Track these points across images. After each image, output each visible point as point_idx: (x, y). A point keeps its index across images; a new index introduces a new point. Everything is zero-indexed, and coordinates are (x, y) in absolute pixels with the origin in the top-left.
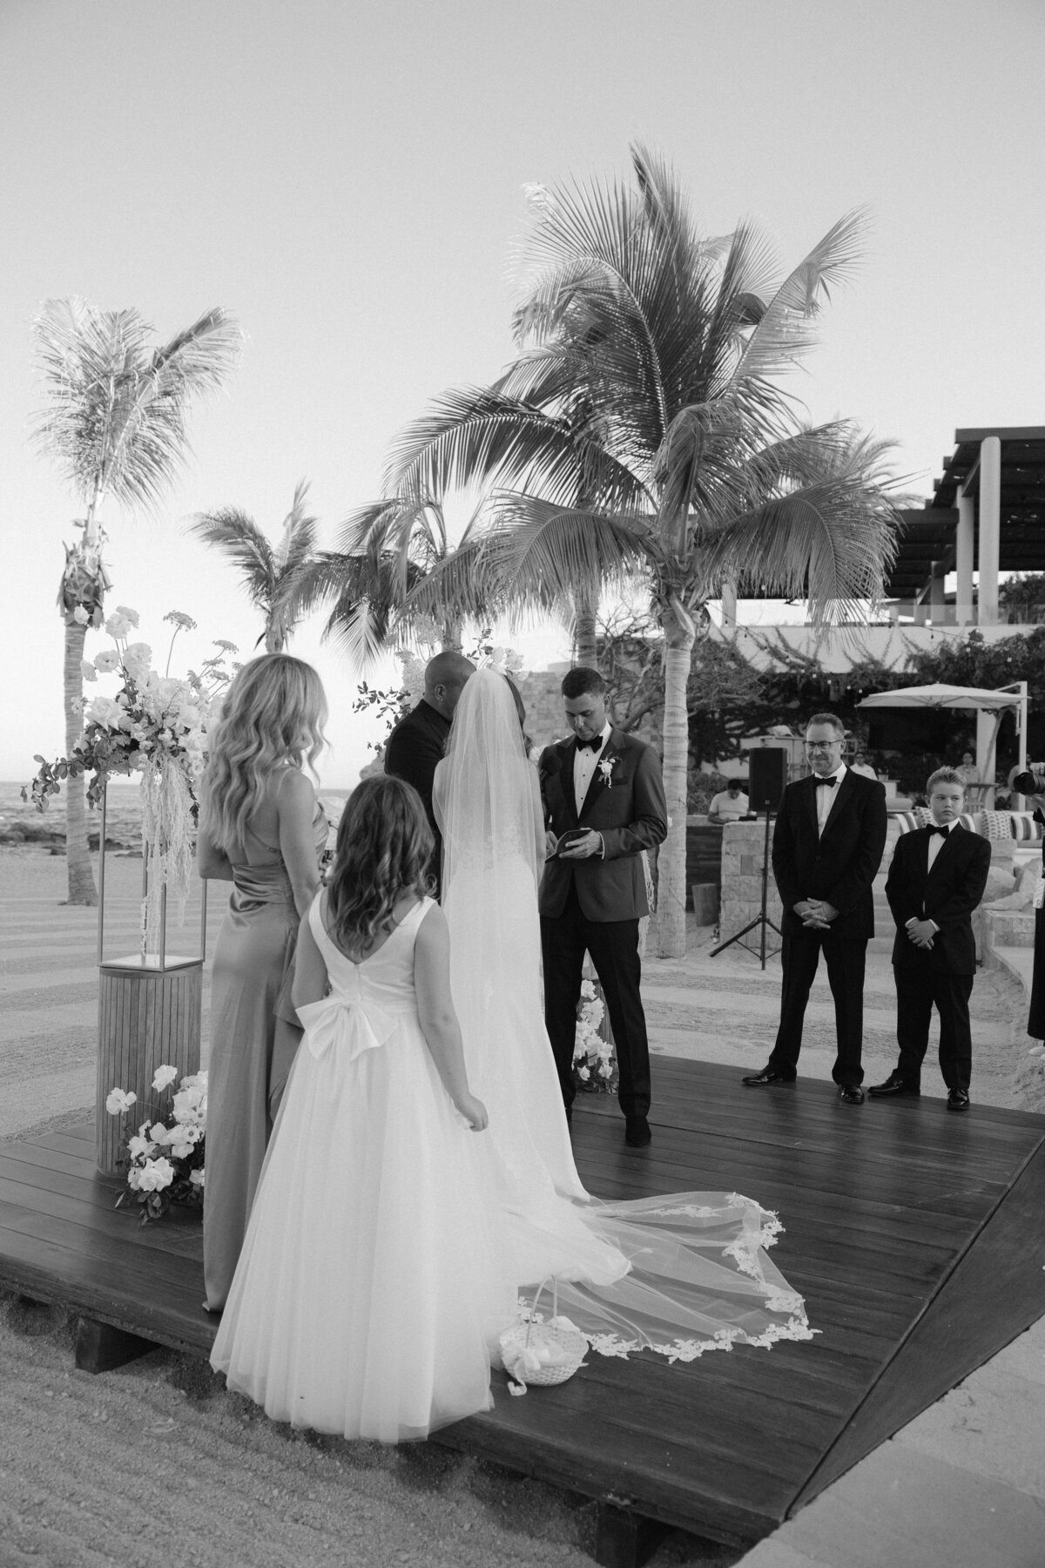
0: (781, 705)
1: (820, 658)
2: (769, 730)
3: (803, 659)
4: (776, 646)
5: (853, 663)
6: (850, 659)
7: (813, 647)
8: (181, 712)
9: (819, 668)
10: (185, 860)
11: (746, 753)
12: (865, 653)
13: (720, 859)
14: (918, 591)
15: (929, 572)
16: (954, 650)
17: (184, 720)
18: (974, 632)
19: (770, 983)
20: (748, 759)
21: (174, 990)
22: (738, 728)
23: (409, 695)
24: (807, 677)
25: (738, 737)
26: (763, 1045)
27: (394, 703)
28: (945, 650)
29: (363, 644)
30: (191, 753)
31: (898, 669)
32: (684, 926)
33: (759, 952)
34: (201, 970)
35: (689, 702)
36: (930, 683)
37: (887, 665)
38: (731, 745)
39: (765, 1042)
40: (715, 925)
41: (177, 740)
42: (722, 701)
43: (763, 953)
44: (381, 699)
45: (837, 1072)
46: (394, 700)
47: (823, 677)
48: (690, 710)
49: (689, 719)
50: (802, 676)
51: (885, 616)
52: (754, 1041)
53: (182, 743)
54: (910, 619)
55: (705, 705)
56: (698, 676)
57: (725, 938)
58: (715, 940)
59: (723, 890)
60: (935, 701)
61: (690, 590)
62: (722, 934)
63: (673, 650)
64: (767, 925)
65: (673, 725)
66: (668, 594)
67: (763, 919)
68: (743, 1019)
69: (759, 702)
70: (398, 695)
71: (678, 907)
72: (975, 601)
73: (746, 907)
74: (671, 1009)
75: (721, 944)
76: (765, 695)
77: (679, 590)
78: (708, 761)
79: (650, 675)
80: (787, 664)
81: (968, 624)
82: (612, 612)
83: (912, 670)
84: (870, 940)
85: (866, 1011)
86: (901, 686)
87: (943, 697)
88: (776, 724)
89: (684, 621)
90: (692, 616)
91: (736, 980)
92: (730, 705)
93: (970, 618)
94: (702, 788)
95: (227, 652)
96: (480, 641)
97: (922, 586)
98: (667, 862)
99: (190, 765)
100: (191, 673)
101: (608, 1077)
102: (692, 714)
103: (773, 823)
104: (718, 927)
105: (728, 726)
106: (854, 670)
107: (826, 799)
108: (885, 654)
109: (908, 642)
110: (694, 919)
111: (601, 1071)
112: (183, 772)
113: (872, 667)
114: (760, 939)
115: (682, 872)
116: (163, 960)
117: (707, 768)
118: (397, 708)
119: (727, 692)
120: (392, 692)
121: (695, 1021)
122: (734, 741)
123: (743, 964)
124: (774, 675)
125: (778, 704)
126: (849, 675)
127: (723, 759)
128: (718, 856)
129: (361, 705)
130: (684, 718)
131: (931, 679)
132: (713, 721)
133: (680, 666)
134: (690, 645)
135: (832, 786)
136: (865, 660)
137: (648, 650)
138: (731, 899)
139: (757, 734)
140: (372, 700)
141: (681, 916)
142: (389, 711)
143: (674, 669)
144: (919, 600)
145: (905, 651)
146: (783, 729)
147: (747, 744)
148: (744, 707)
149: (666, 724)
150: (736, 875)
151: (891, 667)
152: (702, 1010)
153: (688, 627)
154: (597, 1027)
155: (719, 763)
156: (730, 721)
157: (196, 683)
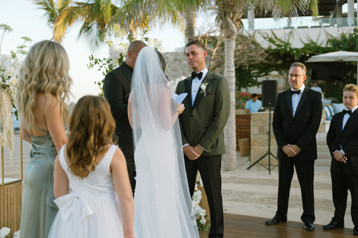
0: (274, 63)
1: (290, 42)
2: (269, 73)
3: (283, 42)
4: (271, 38)
5: (305, 44)
6: (303, 42)
7: (287, 37)
8: (6, 69)
9: (290, 46)
10: (11, 136)
11: (260, 83)
12: (309, 39)
13: (250, 128)
14: (331, 12)
15: (335, 4)
16: (347, 36)
17: (8, 72)
18: (355, 28)
19: (273, 180)
20: (261, 86)
21: (9, 194)
22: (256, 73)
23: (112, 60)
24: (285, 50)
25: (256, 77)
26: (271, 207)
27: (105, 64)
28: (343, 36)
29: (94, 41)
30: (12, 87)
31: (324, 45)
32: (235, 157)
33: (267, 167)
34: (21, 184)
35: (235, 62)
36: (337, 51)
37: (319, 44)
38: (253, 80)
39: (271, 205)
40: (249, 156)
41: (5, 82)
42: (249, 61)
43: (269, 167)
44: (100, 62)
45: (303, 218)
46: (106, 62)
47: (292, 50)
48: (236, 66)
49: (236, 69)
50: (283, 50)
51: (317, 24)
52: (266, 205)
53: (7, 83)
54: (329, 25)
55: (242, 63)
56: (238, 51)
57: (253, 161)
58: (249, 162)
59: (252, 141)
60: (340, 58)
61: (234, 13)
62: (252, 160)
63: (228, 39)
64: (271, 156)
65: (229, 71)
66: (225, 15)
67: (269, 153)
68: (262, 196)
69: (265, 62)
70: (107, 60)
71: (233, 149)
72: (355, 16)
73: (262, 148)
74: (231, 193)
75: (251, 164)
76: (267, 59)
77: (230, 13)
78: (244, 87)
79: (218, 51)
80: (277, 45)
81: (353, 25)
82: (201, 24)
83: (329, 46)
84: (315, 160)
85: (315, 191)
86: (325, 52)
87: (343, 56)
88: (272, 71)
89: (232, 27)
90: (235, 24)
91: (258, 179)
92: (252, 63)
93: (353, 23)
94: (242, 98)
95: (27, 42)
96: (143, 36)
97: (332, 10)
98: (228, 130)
99: (11, 93)
100: (12, 52)
101: (204, 224)
102: (237, 67)
103: (272, 112)
104: (250, 157)
105: (252, 72)
106: (305, 47)
107: (296, 100)
108: (318, 40)
109: (328, 34)
110: (239, 154)
111: (201, 221)
112: (8, 96)
113: (312, 45)
114: (268, 162)
115: (234, 134)
116: (3, 180)
117: (243, 90)
118: (107, 66)
119: (251, 58)
120: (104, 59)
121: (242, 197)
122: (254, 78)
123: (261, 172)
124: (271, 50)
125: (273, 62)
126: (303, 49)
127: (250, 86)
128: (249, 127)
129: (92, 66)
130: (233, 69)
131: (337, 49)
132: (246, 70)
133: (231, 46)
134: (235, 37)
135: (299, 94)
136: (309, 42)
137: (217, 41)
138: (255, 145)
139: (264, 75)
140: (96, 63)
141: (234, 153)
142: (103, 67)
143: (228, 48)
144: (332, 16)
145: (326, 38)
146: (275, 73)
147: (260, 80)
148: (259, 64)
149: (225, 71)
150: (257, 135)
151: (320, 45)
152: (244, 193)
153: (234, 29)
154: (199, 202)
155: (248, 88)
156: (253, 70)
157: (14, 56)
